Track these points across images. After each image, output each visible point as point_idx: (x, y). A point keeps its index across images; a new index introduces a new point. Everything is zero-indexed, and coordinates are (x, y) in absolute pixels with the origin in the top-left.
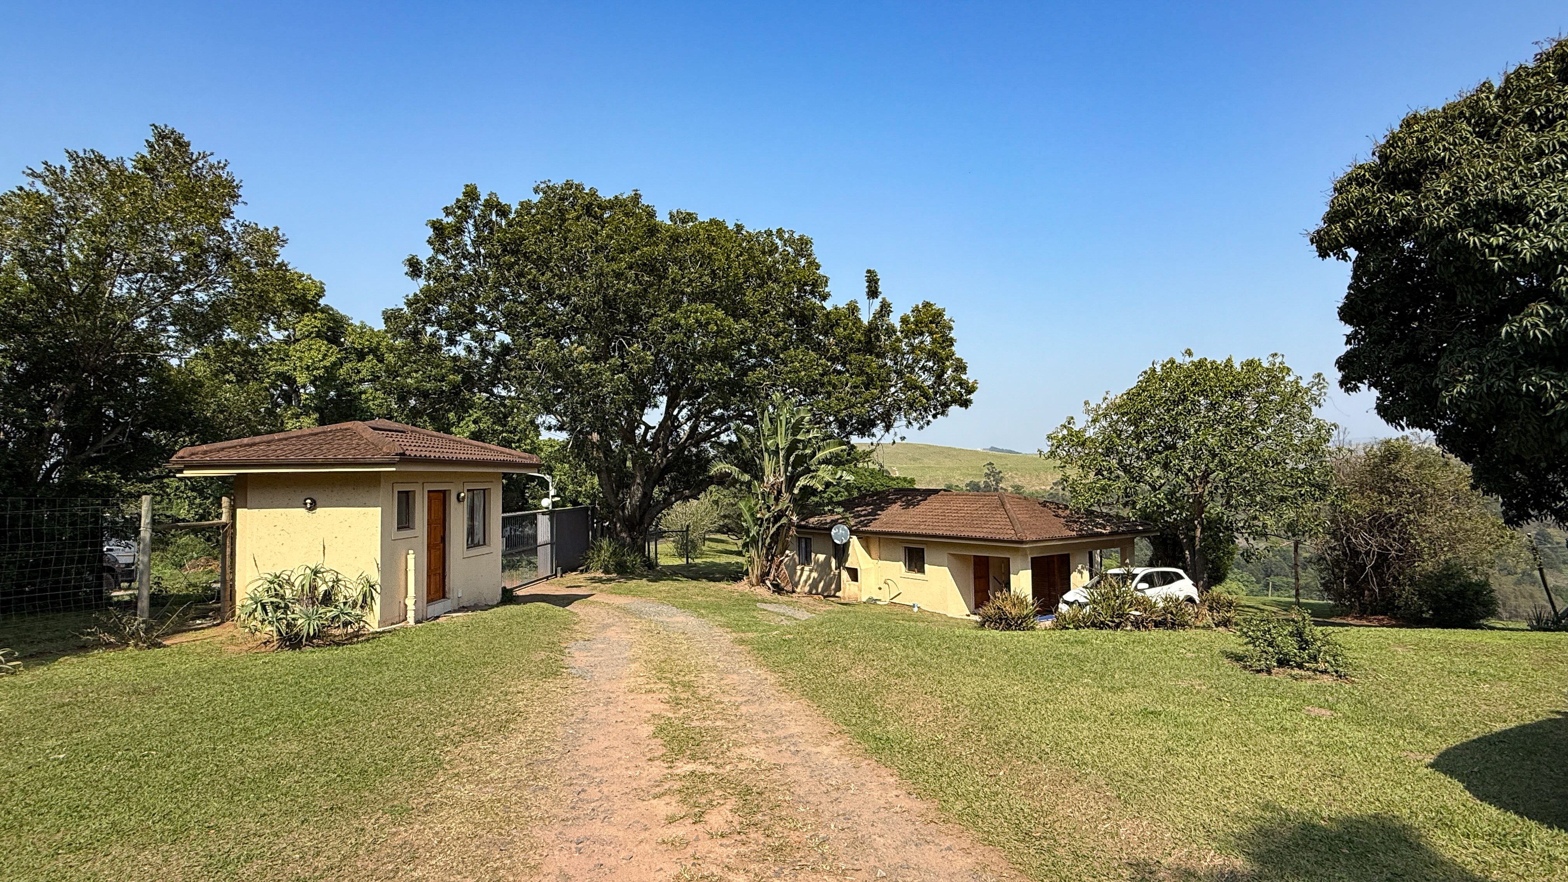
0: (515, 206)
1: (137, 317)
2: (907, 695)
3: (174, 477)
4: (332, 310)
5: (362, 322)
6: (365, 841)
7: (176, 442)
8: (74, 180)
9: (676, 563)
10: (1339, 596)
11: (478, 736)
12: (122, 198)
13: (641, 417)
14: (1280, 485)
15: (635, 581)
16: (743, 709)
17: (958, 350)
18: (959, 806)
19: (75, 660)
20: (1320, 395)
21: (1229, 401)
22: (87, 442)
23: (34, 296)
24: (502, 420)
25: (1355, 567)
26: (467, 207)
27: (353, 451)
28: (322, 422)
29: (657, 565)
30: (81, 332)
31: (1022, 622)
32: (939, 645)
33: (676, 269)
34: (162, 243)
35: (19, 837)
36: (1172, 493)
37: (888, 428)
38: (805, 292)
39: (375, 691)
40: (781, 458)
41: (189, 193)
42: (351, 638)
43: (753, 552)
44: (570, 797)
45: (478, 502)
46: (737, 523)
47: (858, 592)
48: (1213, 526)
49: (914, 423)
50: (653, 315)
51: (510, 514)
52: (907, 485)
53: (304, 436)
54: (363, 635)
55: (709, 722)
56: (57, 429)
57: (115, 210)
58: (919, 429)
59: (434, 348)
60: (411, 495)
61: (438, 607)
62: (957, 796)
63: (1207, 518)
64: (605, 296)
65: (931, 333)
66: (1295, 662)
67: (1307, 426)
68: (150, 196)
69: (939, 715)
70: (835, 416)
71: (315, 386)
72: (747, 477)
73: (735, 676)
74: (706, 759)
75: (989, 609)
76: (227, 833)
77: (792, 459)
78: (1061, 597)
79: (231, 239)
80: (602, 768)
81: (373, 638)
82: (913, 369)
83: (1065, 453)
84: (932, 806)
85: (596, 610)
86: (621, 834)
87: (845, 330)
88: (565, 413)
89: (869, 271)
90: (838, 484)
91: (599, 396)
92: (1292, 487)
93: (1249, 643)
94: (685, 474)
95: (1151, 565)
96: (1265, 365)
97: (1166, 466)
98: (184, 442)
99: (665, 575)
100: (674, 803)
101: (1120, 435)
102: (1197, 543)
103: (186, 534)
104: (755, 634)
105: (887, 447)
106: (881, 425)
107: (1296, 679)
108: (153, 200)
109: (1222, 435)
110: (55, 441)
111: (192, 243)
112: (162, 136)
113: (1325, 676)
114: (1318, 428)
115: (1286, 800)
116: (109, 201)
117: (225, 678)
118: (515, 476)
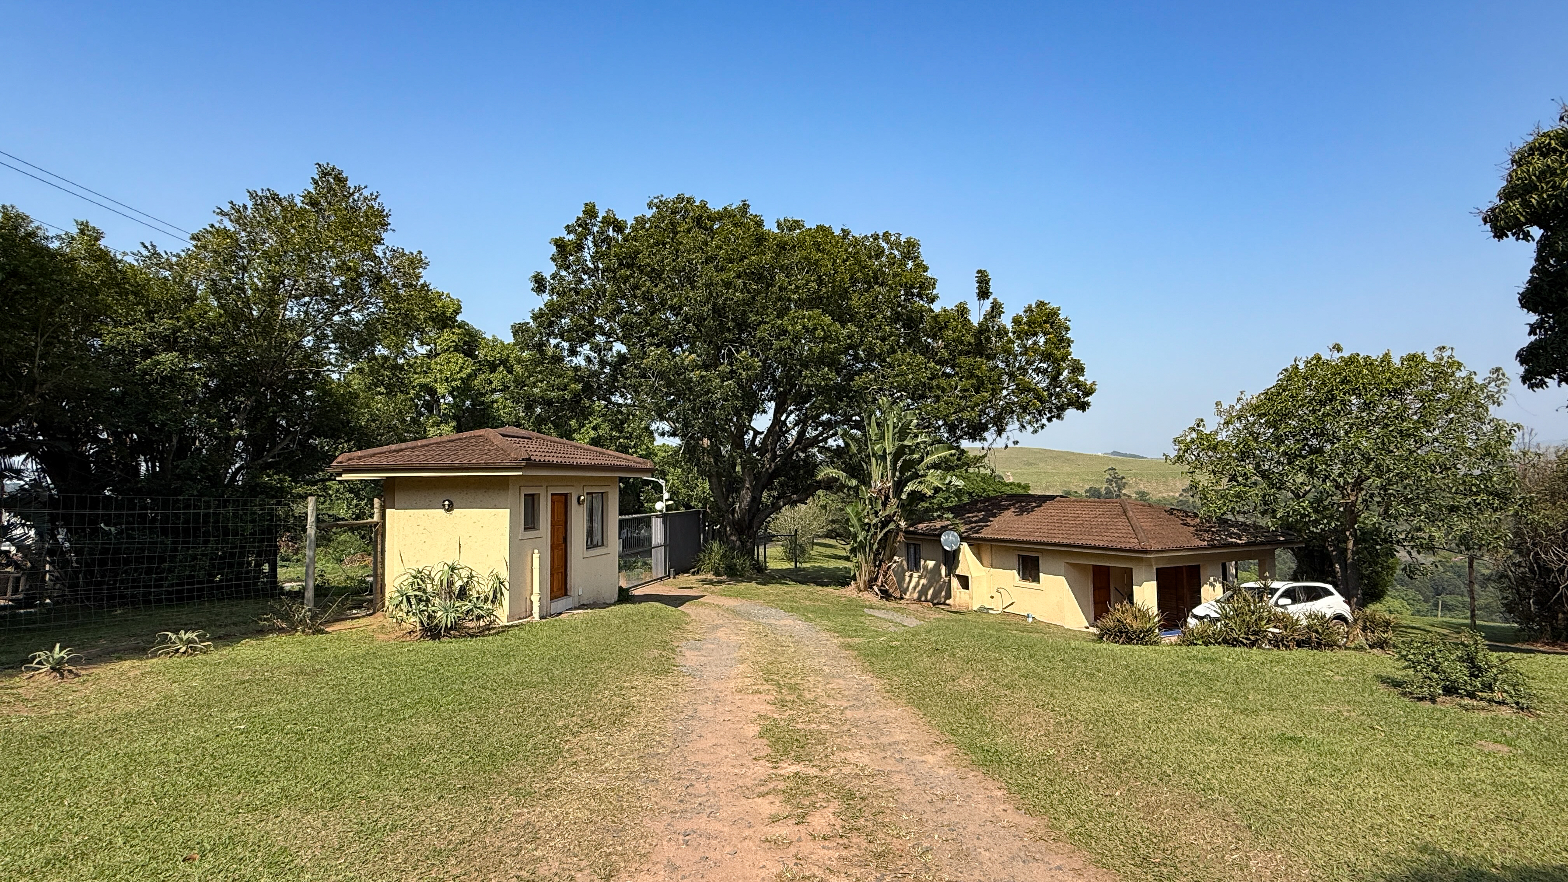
0: (630, 222)
1: (305, 337)
2: (1017, 707)
3: (335, 480)
4: (468, 325)
5: (494, 336)
6: (493, 819)
7: (336, 449)
8: (254, 217)
9: (785, 567)
10: (1526, 618)
11: (594, 727)
12: (293, 231)
13: (750, 422)
14: (1450, 492)
15: (744, 584)
16: (848, 714)
17: (1075, 352)
18: (1070, 825)
19: (254, 643)
20: (1499, 391)
21: (1386, 399)
22: (264, 449)
23: (222, 320)
24: (619, 426)
25: (1546, 586)
26: (587, 224)
27: (485, 457)
28: (459, 429)
29: (766, 568)
30: (259, 351)
31: (1144, 636)
32: (1053, 657)
33: (782, 276)
34: (325, 269)
35: (209, 796)
36: (1319, 501)
37: (1000, 432)
38: (912, 294)
39: (503, 681)
40: (888, 463)
41: (347, 224)
42: (483, 631)
43: (860, 557)
44: (679, 790)
45: (597, 504)
46: (846, 528)
47: (969, 601)
48: (1367, 537)
49: (1028, 427)
50: (760, 323)
51: (627, 517)
52: (1021, 491)
53: (443, 442)
54: (494, 628)
55: (814, 725)
56: (240, 437)
57: (287, 241)
58: (1033, 433)
59: (557, 359)
60: (536, 497)
61: (560, 604)
62: (1069, 814)
63: (1361, 529)
64: (714, 305)
65: (1045, 334)
66: (1466, 690)
67: (1483, 427)
68: (315, 228)
69: (1051, 730)
70: (944, 420)
71: (453, 397)
72: (854, 482)
73: (841, 681)
74: (810, 761)
75: (1108, 622)
76: (376, 804)
77: (899, 464)
78: (1190, 610)
79: (382, 263)
80: (709, 765)
81: (503, 631)
82: (1026, 371)
83: (1193, 457)
84: (1042, 823)
85: (707, 611)
86: (726, 829)
87: (954, 332)
88: (677, 419)
89: (979, 272)
90: (948, 489)
91: (709, 403)
92: (1465, 495)
93: (1409, 667)
94: (793, 479)
95: (1295, 579)
96: (1431, 359)
97: (1311, 472)
98: (343, 448)
99: (774, 578)
100: (777, 803)
101: (1257, 437)
102: (1349, 555)
103: (345, 532)
104: (862, 640)
105: (998, 452)
106: (993, 429)
107: (1467, 710)
108: (317, 230)
109: (1379, 438)
110: (239, 447)
111: (349, 269)
112: (324, 174)
113: (1503, 708)
114: (1497, 429)
115: (1449, 842)
116: (282, 234)
117: (377, 663)
118: (631, 480)
